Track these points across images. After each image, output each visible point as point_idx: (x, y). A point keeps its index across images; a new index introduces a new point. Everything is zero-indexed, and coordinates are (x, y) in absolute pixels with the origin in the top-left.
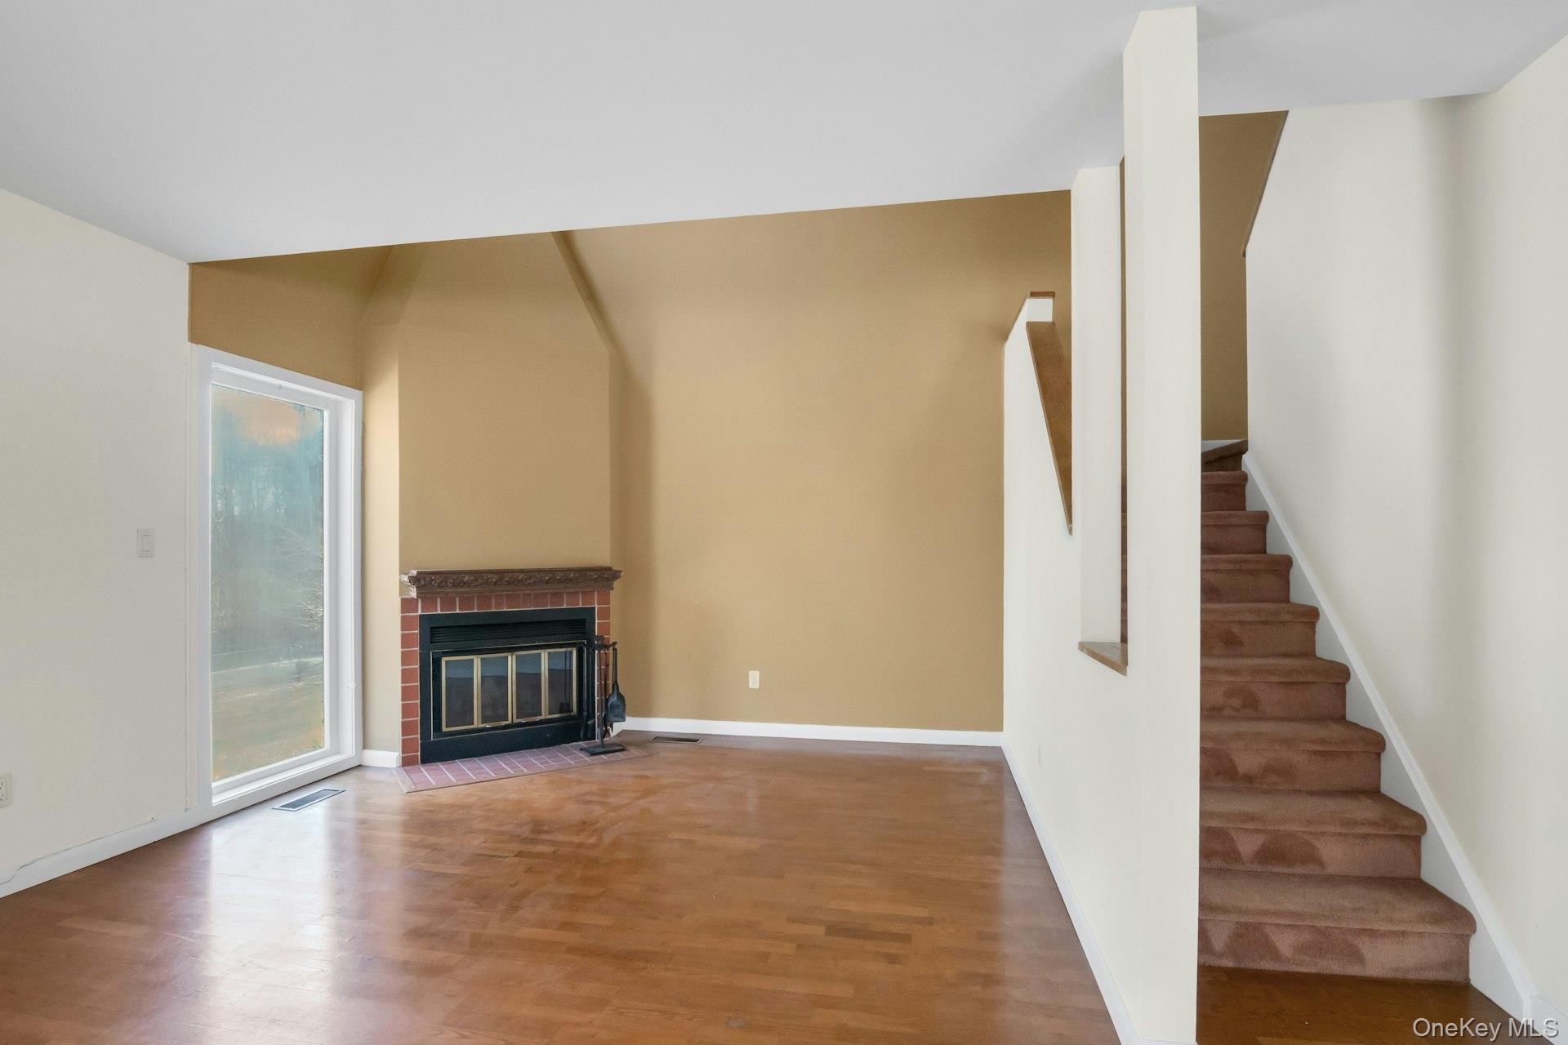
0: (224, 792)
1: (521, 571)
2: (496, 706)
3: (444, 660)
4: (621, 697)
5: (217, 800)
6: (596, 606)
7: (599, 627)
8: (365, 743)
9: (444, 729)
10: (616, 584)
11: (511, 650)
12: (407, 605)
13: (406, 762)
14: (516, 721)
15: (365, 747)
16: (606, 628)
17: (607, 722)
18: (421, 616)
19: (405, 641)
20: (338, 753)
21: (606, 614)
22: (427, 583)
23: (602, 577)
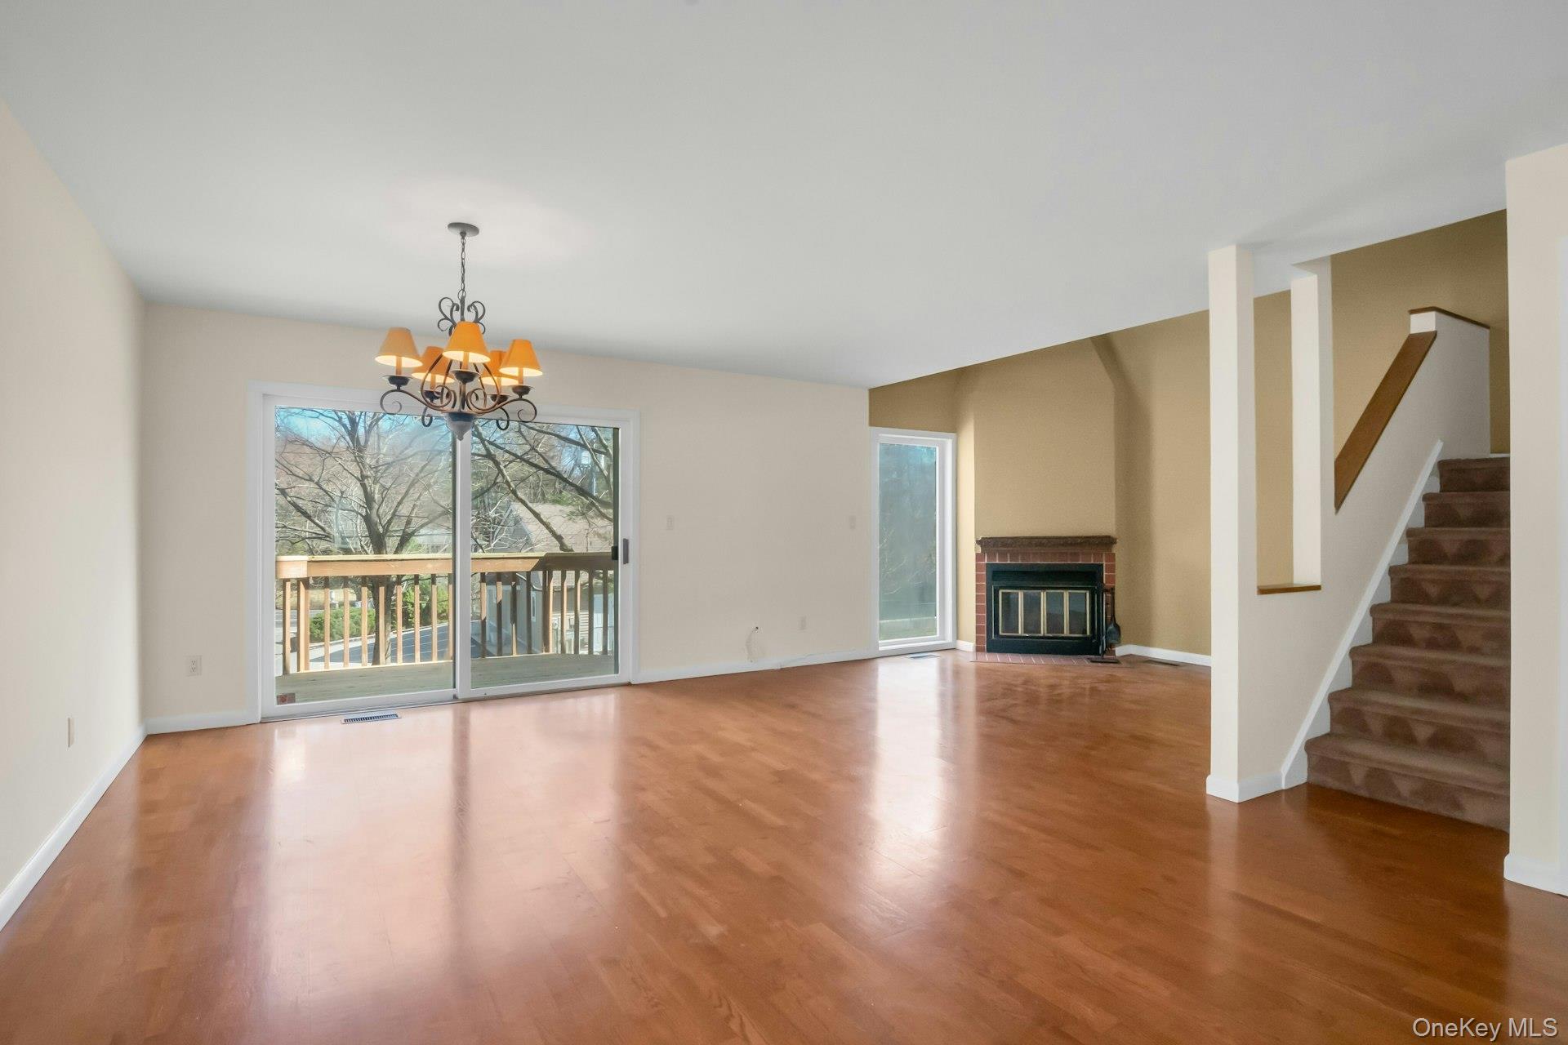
0: (885, 645)
1: (1044, 538)
2: (1032, 623)
3: (1000, 592)
4: (1117, 627)
5: (881, 649)
6: (1104, 563)
7: (1106, 578)
8: (957, 635)
9: (1001, 633)
10: (1116, 549)
11: (1043, 589)
12: (979, 557)
13: (978, 650)
14: (1046, 635)
15: (958, 638)
16: (1112, 579)
17: (1110, 646)
18: (987, 564)
19: (978, 578)
20: (944, 640)
21: (1112, 569)
22: (987, 544)
23: (1105, 543)
